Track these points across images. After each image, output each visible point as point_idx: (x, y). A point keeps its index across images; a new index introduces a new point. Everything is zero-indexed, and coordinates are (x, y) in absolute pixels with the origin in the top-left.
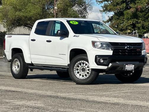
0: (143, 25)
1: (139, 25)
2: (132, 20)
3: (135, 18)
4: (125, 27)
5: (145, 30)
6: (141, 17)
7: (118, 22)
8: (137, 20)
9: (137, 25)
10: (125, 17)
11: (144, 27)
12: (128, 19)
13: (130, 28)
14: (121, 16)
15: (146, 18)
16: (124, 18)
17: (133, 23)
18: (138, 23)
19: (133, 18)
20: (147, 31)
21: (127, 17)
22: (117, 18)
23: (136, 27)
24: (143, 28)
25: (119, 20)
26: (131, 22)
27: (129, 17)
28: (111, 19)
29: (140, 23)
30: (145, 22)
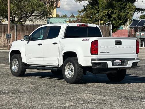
0: (119, 15)
1: (115, 16)
2: (107, 10)
3: (110, 8)
4: (99, 17)
5: (121, 21)
6: (116, 7)
7: (92, 12)
8: (112, 10)
9: (112, 15)
10: (100, 6)
11: (120, 17)
12: (103, 9)
13: (104, 18)
14: (96, 5)
15: (122, 8)
16: (98, 8)
17: (108, 13)
18: (113, 13)
19: (108, 8)
20: (123, 22)
21: (102, 6)
22: (91, 7)
23: (112, 18)
24: (119, 19)
25: (93, 10)
26: (106, 12)
27: (104, 6)
28: (85, 9)
29: (116, 13)
30: (121, 12)
